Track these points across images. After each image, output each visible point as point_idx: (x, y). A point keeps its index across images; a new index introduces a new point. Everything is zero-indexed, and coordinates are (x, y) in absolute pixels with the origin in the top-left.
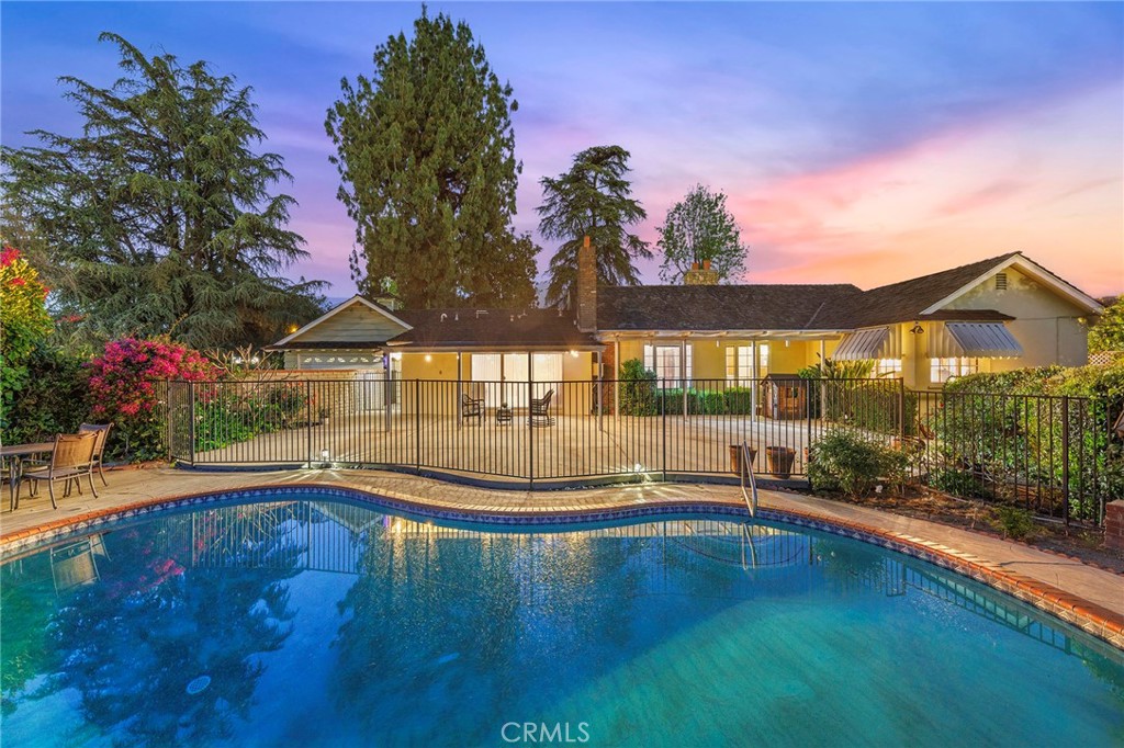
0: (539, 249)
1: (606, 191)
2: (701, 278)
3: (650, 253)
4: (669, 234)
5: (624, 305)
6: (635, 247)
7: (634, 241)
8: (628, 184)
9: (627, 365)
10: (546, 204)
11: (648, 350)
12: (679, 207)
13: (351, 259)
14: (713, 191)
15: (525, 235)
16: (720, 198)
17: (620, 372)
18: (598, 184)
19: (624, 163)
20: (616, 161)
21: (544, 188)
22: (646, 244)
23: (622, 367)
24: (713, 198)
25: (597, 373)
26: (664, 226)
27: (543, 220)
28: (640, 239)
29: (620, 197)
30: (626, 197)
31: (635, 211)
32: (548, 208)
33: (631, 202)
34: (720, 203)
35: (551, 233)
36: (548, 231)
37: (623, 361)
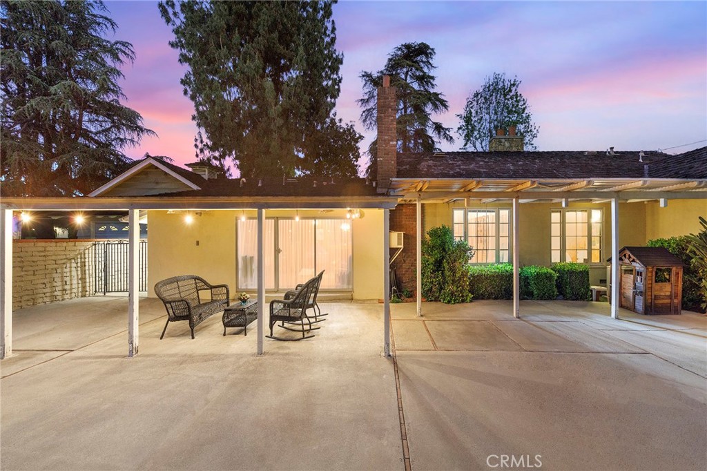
0: (361, 137)
1: (416, 86)
2: (507, 144)
3: (451, 138)
4: (468, 120)
5: (429, 167)
6: (439, 133)
7: (438, 127)
8: (433, 78)
9: (434, 233)
10: (366, 97)
11: (458, 215)
12: (476, 95)
13: (196, 140)
14: (509, 77)
15: (350, 124)
16: (514, 85)
17: (423, 243)
18: (409, 80)
19: (430, 61)
20: (424, 59)
21: (364, 82)
22: (448, 129)
23: (427, 237)
24: (507, 84)
25: (394, 244)
26: (464, 114)
27: (364, 112)
28: (444, 126)
29: (427, 91)
30: (432, 91)
31: (439, 103)
32: (368, 101)
33: (436, 95)
34: (513, 89)
35: (371, 124)
36: (368, 122)
37: (428, 229)
